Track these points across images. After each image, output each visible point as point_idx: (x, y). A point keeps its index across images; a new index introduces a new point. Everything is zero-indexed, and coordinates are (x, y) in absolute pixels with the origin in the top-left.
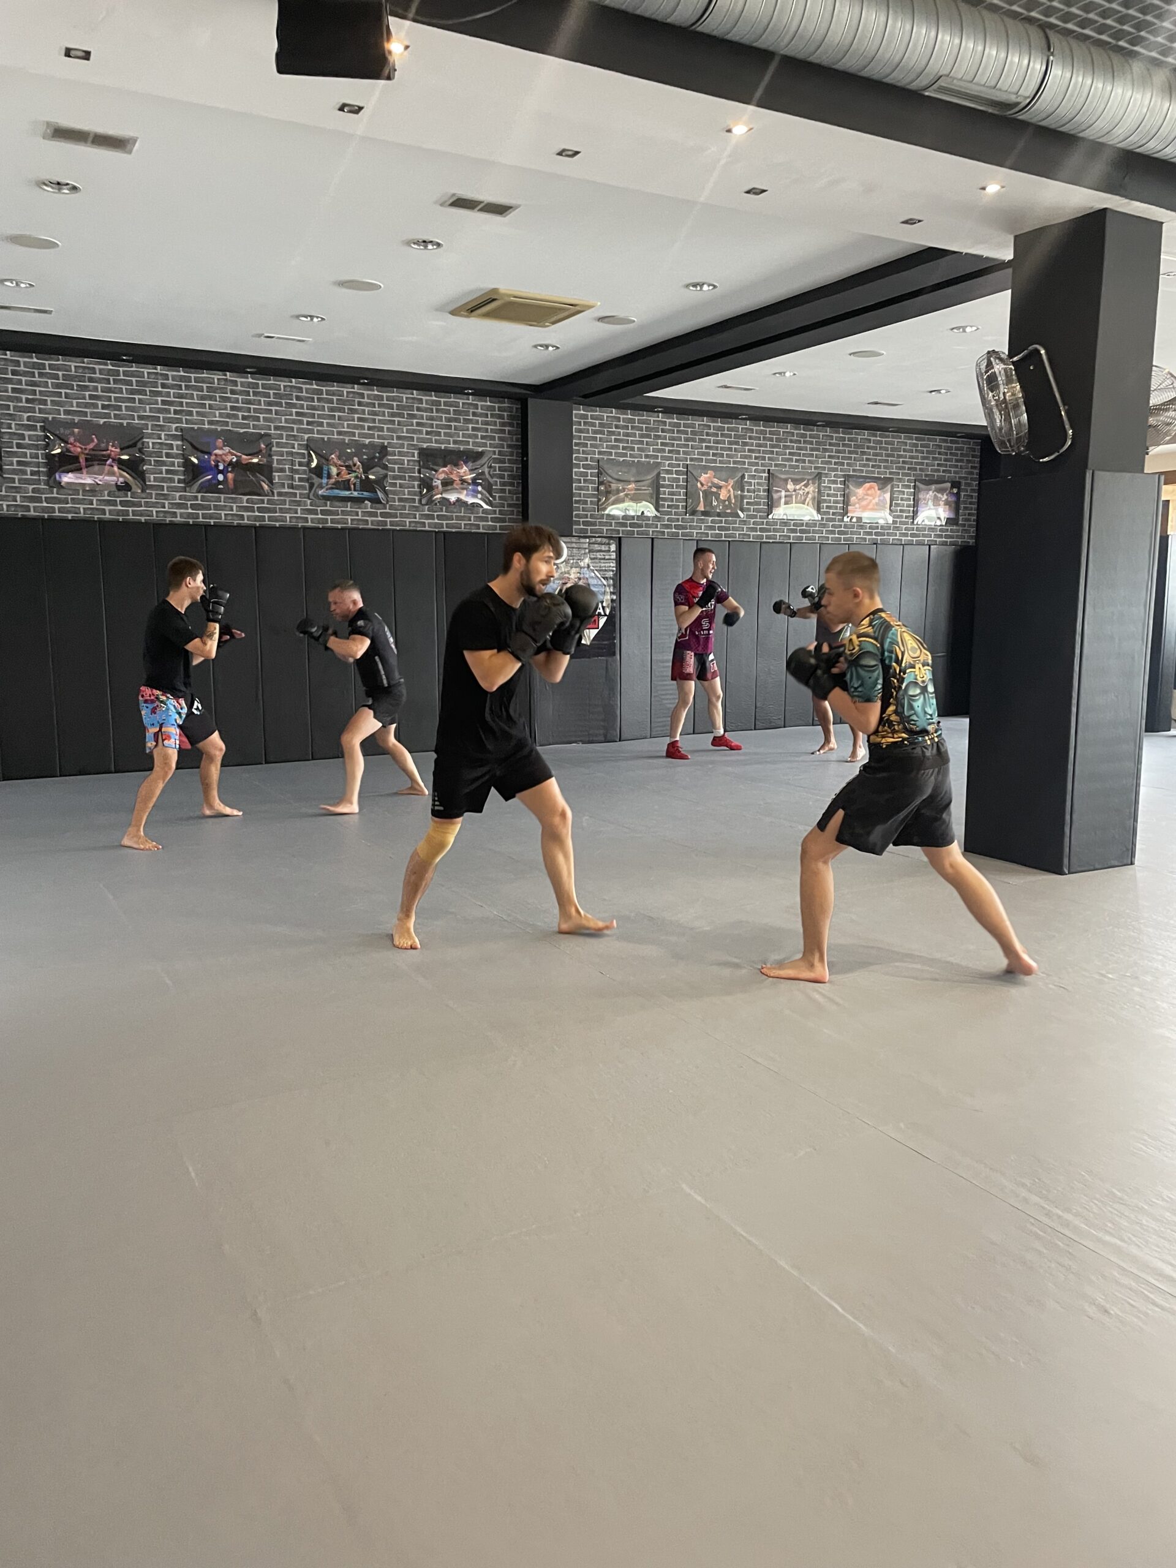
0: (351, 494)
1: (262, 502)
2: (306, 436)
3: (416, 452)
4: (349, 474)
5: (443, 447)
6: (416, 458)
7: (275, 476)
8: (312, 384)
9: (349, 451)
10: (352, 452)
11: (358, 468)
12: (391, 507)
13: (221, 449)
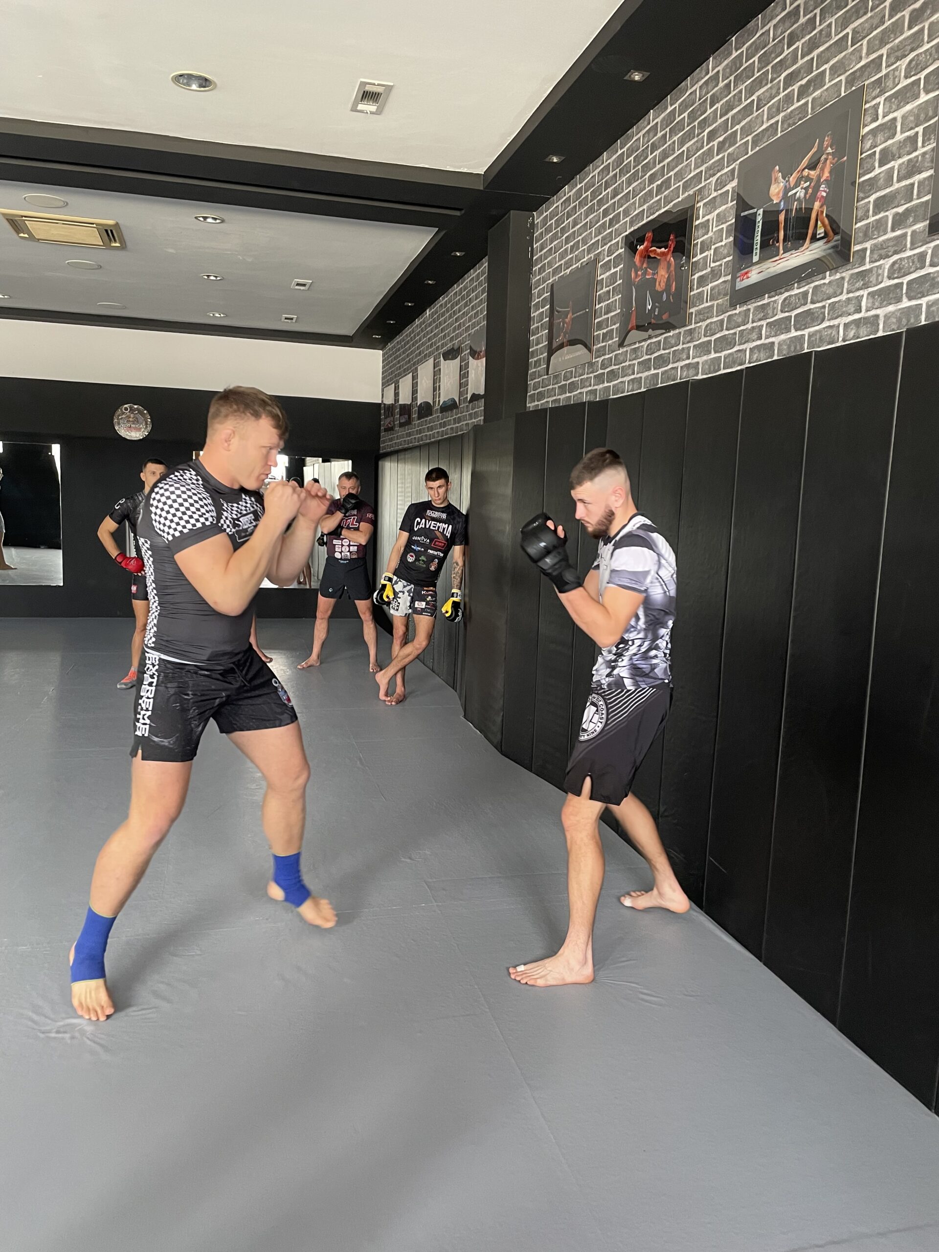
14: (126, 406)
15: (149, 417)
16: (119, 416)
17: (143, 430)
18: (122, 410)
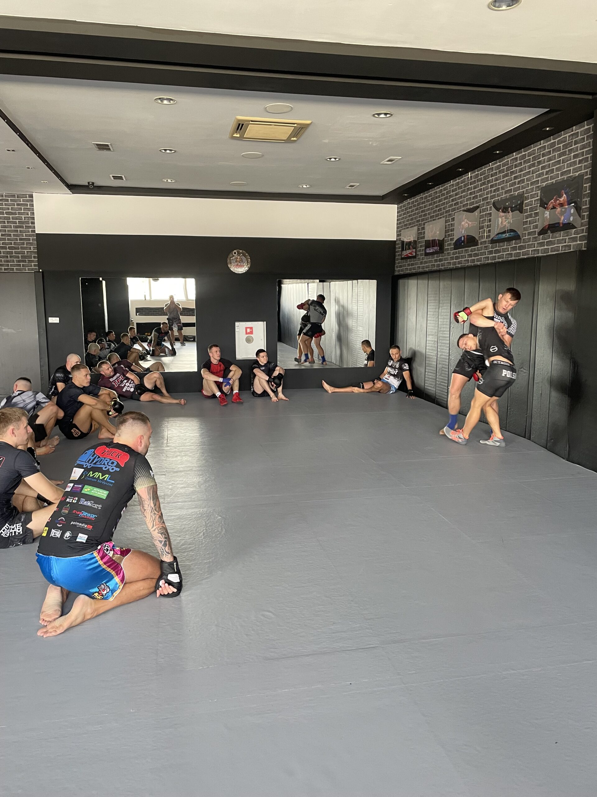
0: (506, 235)
1: (475, 250)
2: (492, 200)
3: (539, 192)
4: (506, 221)
5: (554, 181)
6: (539, 198)
7: (480, 232)
8: (497, 163)
9: (507, 204)
10: (508, 204)
11: (510, 216)
12: (525, 241)
13: (463, 221)
14: (235, 251)
15: (249, 258)
16: (231, 258)
17: (245, 266)
18: (232, 254)
